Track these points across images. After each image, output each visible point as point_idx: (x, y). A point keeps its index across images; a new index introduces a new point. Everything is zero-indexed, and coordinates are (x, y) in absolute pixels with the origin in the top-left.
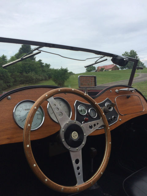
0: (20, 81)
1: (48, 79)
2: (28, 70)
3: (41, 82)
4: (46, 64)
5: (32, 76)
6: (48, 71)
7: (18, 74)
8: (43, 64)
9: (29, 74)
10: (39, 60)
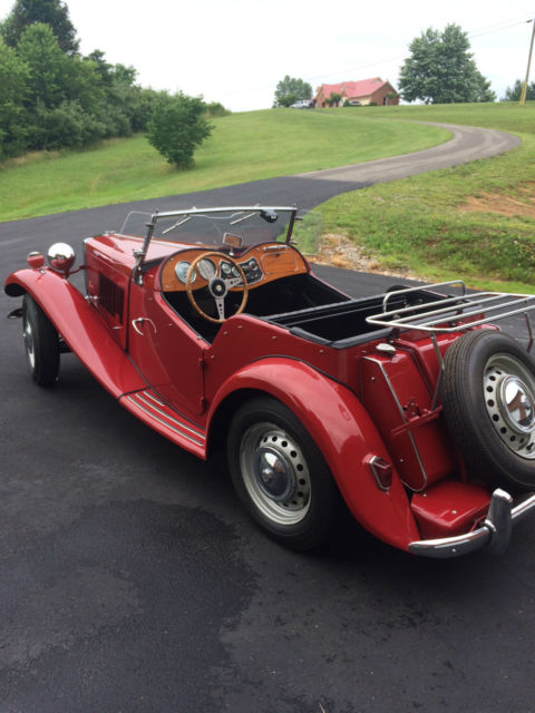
0: (27, 138)
1: (129, 131)
2: (55, 92)
3: (105, 142)
4: (121, 67)
5: (70, 117)
6: (128, 99)
7: (19, 109)
8: (110, 70)
9: (57, 111)
10: (93, 51)
